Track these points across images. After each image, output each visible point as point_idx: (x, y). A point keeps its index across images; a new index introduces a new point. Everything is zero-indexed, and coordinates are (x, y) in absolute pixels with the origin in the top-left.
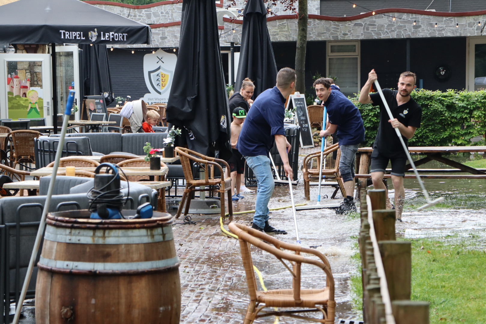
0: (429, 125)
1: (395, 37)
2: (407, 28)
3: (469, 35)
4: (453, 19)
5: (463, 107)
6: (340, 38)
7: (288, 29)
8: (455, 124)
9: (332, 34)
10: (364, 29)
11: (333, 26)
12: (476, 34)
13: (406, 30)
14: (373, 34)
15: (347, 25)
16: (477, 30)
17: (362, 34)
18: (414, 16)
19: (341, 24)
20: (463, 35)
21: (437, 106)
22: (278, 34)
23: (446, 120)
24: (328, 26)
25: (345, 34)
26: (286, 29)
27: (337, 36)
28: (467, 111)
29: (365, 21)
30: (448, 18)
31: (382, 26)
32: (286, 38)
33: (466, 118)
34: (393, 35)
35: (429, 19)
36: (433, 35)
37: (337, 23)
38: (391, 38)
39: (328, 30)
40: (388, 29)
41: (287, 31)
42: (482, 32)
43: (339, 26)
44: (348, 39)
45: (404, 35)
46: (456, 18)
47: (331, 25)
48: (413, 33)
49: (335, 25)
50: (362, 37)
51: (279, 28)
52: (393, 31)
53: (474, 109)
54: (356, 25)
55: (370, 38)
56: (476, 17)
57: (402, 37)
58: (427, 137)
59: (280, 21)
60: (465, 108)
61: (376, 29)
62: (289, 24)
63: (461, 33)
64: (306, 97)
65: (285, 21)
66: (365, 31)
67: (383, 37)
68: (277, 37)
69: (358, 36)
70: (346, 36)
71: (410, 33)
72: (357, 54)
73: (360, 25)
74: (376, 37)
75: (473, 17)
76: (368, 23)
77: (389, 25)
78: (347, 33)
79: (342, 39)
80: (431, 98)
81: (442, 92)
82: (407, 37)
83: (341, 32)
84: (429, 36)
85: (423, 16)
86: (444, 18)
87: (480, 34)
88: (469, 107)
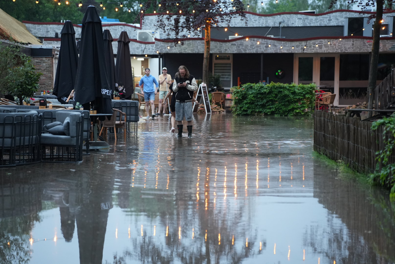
0: (282, 102)
1: (255, 52)
2: (261, 47)
3: (296, 52)
4: (287, 43)
5: (300, 93)
6: (223, 52)
7: (193, 46)
8: (295, 102)
9: (218, 49)
10: (237, 47)
11: (219, 45)
12: (300, 52)
13: (261, 48)
14: (242, 50)
15: (227, 44)
16: (301, 49)
17: (236, 50)
18: (266, 40)
19: (224, 44)
20: (293, 52)
21: (286, 92)
22: (187, 49)
23: (291, 100)
24: (216, 45)
25: (226, 50)
26: (192, 46)
27: (221, 51)
28: (302, 95)
29: (238, 42)
30: (285, 42)
31: (248, 46)
32: (192, 51)
33: (302, 99)
34: (254, 51)
35: (274, 42)
36: (276, 52)
37: (221, 43)
38: (252, 52)
39: (216, 47)
40: (251, 48)
41: (192, 47)
42: (304, 50)
43: (222, 45)
44: (228, 53)
45: (259, 51)
46: (289, 42)
47: (218, 44)
48: (265, 50)
49: (220, 44)
50: (235, 52)
51: (187, 45)
52: (254, 49)
53: (306, 94)
54: (232, 44)
55: (241, 52)
56: (300, 42)
57: (259, 52)
58: (281, 109)
59: (188, 41)
60: (302, 93)
61: (244, 47)
62: (193, 43)
63: (292, 51)
64: (207, 85)
65: (191, 41)
66: (238, 48)
67: (248, 52)
68: (186, 50)
69: (234, 51)
70: (227, 51)
71: (263, 50)
72: (231, 61)
73: (235, 45)
74: (243, 52)
75: (299, 42)
76: (239, 44)
77: (251, 45)
78: (227, 49)
79: (224, 52)
80: (284, 88)
81: (289, 84)
82: (262, 52)
83: (223, 48)
84: (274, 52)
85: (270, 41)
86: (283, 42)
87: (302, 52)
88: (303, 93)
